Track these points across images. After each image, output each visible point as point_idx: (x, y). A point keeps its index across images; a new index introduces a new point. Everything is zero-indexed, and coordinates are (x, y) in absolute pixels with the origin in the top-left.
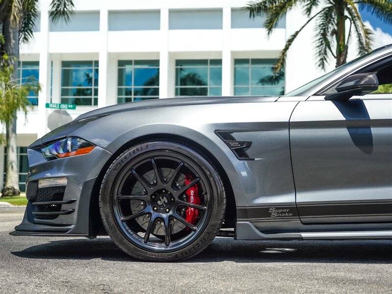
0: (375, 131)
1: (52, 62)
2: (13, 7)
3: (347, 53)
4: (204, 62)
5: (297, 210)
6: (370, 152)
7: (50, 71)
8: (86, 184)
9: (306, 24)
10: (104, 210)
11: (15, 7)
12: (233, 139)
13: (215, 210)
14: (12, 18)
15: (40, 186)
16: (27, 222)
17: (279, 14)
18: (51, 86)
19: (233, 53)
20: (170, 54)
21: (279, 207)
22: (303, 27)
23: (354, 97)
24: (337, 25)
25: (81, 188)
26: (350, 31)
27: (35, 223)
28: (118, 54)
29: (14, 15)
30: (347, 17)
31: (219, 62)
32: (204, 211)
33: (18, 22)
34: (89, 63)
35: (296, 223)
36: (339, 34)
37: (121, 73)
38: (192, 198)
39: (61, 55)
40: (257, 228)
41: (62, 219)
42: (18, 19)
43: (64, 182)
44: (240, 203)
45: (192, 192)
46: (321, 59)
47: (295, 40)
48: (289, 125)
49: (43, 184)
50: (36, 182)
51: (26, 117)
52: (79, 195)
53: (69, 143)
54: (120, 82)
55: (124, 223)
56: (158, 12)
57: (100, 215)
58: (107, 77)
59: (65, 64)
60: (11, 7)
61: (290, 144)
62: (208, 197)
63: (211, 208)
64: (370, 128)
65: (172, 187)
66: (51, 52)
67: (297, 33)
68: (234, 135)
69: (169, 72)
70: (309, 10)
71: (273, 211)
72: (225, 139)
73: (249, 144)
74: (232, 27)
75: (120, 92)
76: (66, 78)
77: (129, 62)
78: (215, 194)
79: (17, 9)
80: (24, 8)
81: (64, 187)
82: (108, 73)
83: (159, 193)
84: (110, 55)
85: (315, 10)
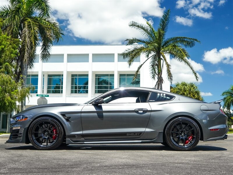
0: (104, 114)
1: (44, 75)
2: (25, 56)
3: (162, 73)
4: (107, 75)
5: (83, 136)
6: (103, 120)
7: (43, 79)
8: (25, 129)
9: (145, 62)
10: (29, 136)
11: (26, 56)
12: (66, 116)
13: (60, 136)
14: (24, 60)
15: (13, 129)
16: (10, 140)
17: (134, 58)
18: (43, 85)
19: (118, 72)
20: (93, 72)
21: (78, 135)
22: (144, 63)
23: (99, 105)
24: (158, 62)
25: (24, 129)
26: (163, 64)
27: (12, 140)
28: (72, 72)
29: (25, 60)
30: (162, 59)
31: (113, 75)
32: (57, 136)
33: (27, 62)
34: (59, 75)
35: (83, 139)
36: (159, 65)
37: (72, 79)
38: (55, 132)
39: (48, 72)
40: (72, 140)
41: (18, 138)
42: (27, 61)
43: (19, 128)
44: (67, 134)
45: (55, 131)
46: (153, 75)
47: (141, 68)
48: (81, 112)
49: (14, 128)
50: (12, 128)
51: (29, 99)
52: (23, 132)
53: (21, 117)
54: (72, 84)
55: (35, 140)
56: (88, 55)
57: (28, 137)
58: (66, 81)
59: (49, 76)
60: (24, 56)
61: (81, 117)
62: (58, 132)
63: (59, 135)
64: (103, 113)
65: (49, 129)
66: (43, 71)
67: (142, 65)
68: (66, 115)
69: (92, 79)
70: (148, 56)
71: (76, 136)
72: (64, 116)
73: (70, 118)
74: (118, 61)
75: (72, 87)
76: (50, 82)
77: (76, 75)
78: (60, 131)
79: (26, 57)
80: (29, 56)
81: (19, 130)
82: (67, 80)
83: (45, 131)
84: (68, 72)
85: (150, 55)
